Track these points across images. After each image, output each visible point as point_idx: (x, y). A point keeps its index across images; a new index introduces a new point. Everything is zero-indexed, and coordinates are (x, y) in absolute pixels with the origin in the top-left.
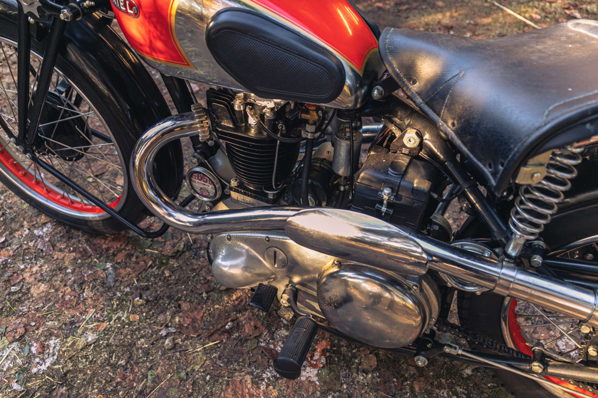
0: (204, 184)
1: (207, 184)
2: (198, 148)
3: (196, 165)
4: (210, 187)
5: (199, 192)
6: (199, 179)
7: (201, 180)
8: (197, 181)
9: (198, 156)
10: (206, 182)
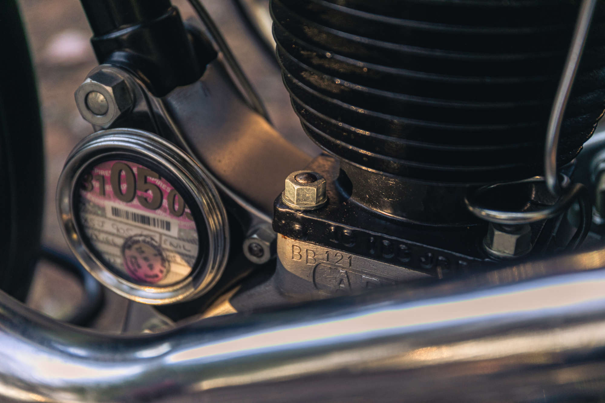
0: (145, 220)
1: (160, 215)
2: (119, 44)
3: (107, 121)
4: (174, 232)
5: (118, 261)
6: (119, 195)
7: (128, 199)
8: (109, 204)
9: (122, 76)
10: (157, 206)
